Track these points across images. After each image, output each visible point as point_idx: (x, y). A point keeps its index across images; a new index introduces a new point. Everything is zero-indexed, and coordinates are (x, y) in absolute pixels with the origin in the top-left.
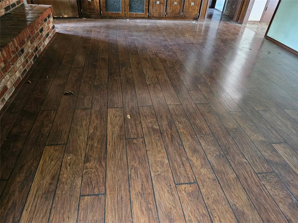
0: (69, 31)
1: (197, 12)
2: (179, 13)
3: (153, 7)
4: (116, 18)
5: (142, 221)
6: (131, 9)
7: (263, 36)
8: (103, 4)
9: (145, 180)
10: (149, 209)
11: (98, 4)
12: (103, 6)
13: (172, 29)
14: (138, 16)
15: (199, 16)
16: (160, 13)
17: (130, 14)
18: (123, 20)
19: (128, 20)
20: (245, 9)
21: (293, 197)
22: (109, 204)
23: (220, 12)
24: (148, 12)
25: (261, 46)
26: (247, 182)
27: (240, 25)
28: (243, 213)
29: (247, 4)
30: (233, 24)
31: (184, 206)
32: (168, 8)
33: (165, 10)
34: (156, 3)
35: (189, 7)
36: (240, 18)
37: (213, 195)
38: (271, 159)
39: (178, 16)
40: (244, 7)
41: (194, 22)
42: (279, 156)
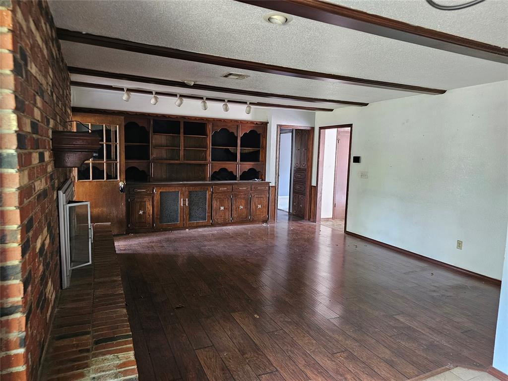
0: (124, 250)
1: (265, 214)
2: (246, 217)
3: (216, 213)
4: (172, 230)
5: (320, 380)
6: (191, 217)
7: (343, 232)
8: (157, 215)
9: (304, 356)
10: (320, 373)
11: (151, 216)
12: (157, 218)
13: (245, 234)
14: (200, 224)
15: (268, 218)
16: (225, 219)
17: (191, 223)
18: (182, 231)
19: (187, 230)
20: (314, 207)
21: (423, 345)
22: (286, 376)
23: (287, 212)
24: (212, 219)
25: (345, 241)
26: (385, 342)
27: (314, 223)
28: (393, 361)
29: (314, 202)
30: (306, 224)
31: (346, 365)
32: (234, 212)
33: (230, 216)
34: (220, 208)
35: (256, 210)
36: (312, 216)
37: (364, 355)
38: (396, 325)
39: (246, 220)
40: (312, 205)
41: (264, 225)
42: (402, 323)
